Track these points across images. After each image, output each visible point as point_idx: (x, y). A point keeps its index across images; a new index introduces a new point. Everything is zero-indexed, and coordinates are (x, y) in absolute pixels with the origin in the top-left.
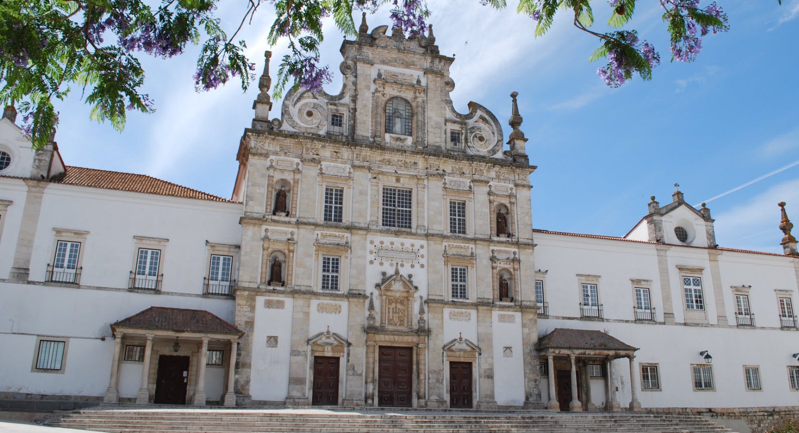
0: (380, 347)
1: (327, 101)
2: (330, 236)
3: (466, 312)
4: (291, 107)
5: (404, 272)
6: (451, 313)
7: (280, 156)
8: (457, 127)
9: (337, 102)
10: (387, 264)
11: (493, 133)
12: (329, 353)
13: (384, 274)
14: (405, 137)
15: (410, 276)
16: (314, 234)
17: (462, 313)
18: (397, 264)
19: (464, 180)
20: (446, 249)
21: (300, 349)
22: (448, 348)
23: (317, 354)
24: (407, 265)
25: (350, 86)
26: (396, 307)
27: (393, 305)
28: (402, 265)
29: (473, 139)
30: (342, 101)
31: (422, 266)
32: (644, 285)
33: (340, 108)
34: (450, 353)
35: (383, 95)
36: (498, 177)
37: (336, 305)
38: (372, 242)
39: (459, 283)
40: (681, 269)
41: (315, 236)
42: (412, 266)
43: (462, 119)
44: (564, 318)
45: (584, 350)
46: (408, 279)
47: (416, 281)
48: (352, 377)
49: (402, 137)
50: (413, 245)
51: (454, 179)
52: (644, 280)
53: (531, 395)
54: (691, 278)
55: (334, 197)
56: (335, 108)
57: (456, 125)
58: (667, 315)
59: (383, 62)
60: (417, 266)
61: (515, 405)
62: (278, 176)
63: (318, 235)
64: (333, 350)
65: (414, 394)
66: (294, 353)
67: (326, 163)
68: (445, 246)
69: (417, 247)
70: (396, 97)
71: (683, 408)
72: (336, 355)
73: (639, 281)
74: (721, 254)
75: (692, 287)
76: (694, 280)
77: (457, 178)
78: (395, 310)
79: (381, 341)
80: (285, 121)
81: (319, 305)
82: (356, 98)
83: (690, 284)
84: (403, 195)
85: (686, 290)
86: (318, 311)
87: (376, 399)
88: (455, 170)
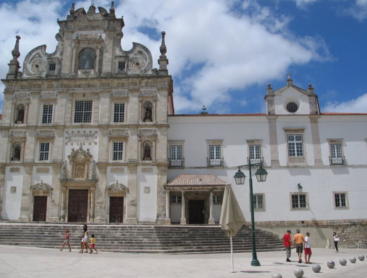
0: (70, 190)
1: (47, 57)
2: (44, 131)
3: (121, 168)
4: (28, 64)
5: (85, 148)
6: (111, 169)
7: (20, 91)
8: (122, 60)
9: (52, 57)
10: (75, 144)
11: (146, 59)
12: (41, 194)
13: (73, 150)
14: (90, 70)
15: (88, 150)
16: (36, 131)
17: (119, 168)
18: (81, 143)
19: (124, 90)
20: (110, 132)
21: (26, 193)
22: (109, 189)
23: (36, 195)
24: (87, 144)
25: (60, 47)
26: (80, 168)
27: (78, 166)
28: (84, 144)
29: (132, 64)
30: (55, 56)
31: (96, 143)
32: (257, 143)
33: (54, 60)
34: (110, 192)
35: (78, 48)
36: (147, 85)
37: (46, 168)
38: (67, 132)
39: (118, 151)
40: (286, 130)
41: (37, 132)
42: (90, 144)
43: (126, 54)
44: (195, 168)
45: (191, 187)
46: (87, 151)
47: (92, 153)
48: (53, 206)
49: (88, 71)
50: (91, 132)
51: (118, 90)
52: (257, 140)
53: (160, 215)
54: (295, 136)
55: (48, 110)
56: (51, 60)
57: (122, 58)
58: (273, 162)
59: (80, 29)
60: (93, 144)
61: (149, 221)
62: (19, 103)
63: (38, 131)
64: (44, 192)
65: (88, 215)
66: (24, 194)
67: (44, 92)
68: (110, 131)
69: (93, 132)
70: (86, 48)
71: (281, 222)
72: (45, 195)
73: (252, 141)
74: (320, 117)
75: (295, 142)
76: (296, 137)
77: (120, 90)
78: (79, 169)
79: (70, 186)
80: (24, 73)
81: (37, 169)
82: (63, 53)
83: (293, 140)
84: (88, 104)
85: (290, 144)
86: (37, 172)
87: (66, 218)
88: (119, 85)
